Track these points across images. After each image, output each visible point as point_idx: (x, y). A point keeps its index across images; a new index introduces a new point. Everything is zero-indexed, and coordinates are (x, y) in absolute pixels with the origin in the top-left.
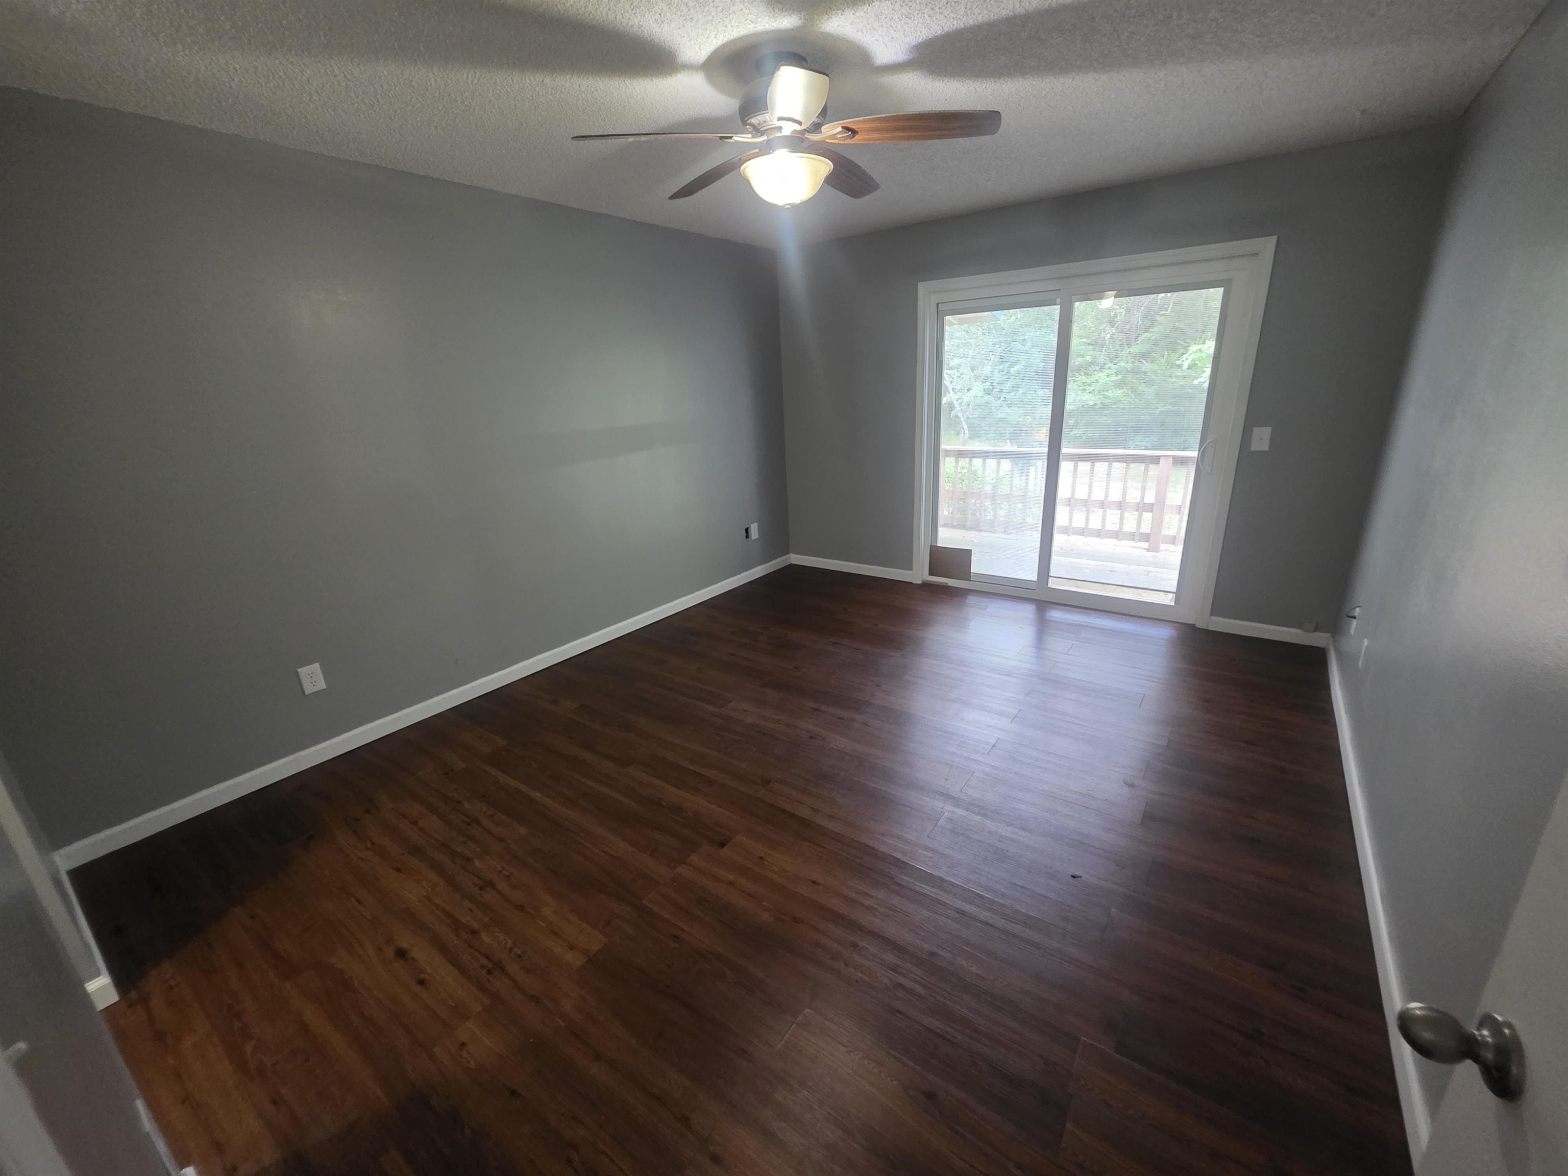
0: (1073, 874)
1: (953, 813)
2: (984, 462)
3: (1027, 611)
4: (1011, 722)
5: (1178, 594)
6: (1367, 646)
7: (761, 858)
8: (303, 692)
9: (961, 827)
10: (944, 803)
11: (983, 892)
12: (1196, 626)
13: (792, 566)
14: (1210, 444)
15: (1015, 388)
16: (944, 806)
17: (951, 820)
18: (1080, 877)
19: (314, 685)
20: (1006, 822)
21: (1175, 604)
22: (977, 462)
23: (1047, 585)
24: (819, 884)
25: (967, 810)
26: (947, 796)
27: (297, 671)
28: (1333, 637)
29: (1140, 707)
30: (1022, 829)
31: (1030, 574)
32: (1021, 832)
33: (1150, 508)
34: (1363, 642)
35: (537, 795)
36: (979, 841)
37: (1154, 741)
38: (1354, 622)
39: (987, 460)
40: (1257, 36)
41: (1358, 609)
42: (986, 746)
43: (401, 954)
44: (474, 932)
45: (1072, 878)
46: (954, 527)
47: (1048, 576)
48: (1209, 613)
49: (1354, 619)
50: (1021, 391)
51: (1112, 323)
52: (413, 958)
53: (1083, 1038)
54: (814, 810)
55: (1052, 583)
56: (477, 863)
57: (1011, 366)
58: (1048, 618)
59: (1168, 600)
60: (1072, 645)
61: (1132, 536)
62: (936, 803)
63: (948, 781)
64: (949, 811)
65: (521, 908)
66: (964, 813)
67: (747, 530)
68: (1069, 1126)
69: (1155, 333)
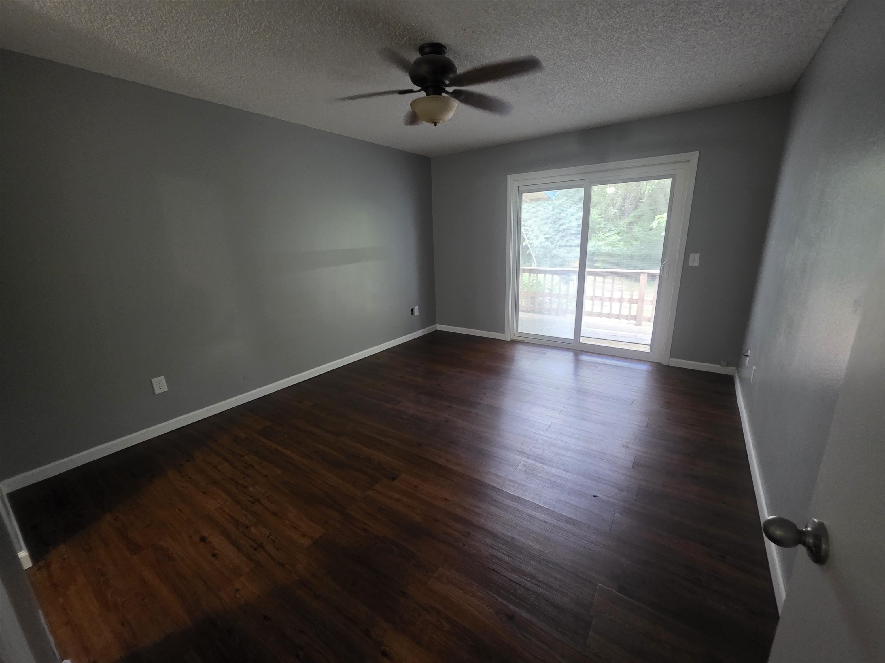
0: (593, 495)
1: (526, 462)
2: (545, 276)
3: (569, 356)
4: (559, 414)
5: (652, 346)
6: (755, 370)
7: (416, 486)
8: (154, 392)
9: (531, 469)
10: (521, 456)
11: (543, 505)
12: (662, 363)
13: (437, 331)
14: (667, 263)
15: (562, 238)
16: (521, 458)
17: (525, 465)
18: (598, 496)
19: (161, 389)
20: (556, 467)
21: (650, 351)
22: (541, 276)
23: (579, 341)
24: (449, 500)
25: (534, 460)
26: (523, 453)
27: (151, 380)
28: (737, 369)
29: (631, 406)
30: (565, 470)
31: (570, 335)
32: (564, 473)
33: (636, 302)
34: (753, 368)
35: (287, 452)
36: (540, 477)
37: (640, 424)
38: (748, 358)
39: (546, 275)
40: (684, 42)
41: (749, 351)
42: (545, 426)
43: (203, 539)
44: (247, 527)
45: (593, 497)
46: (529, 312)
47: (580, 336)
48: (669, 356)
49: (748, 357)
50: (565, 240)
51: (614, 206)
52: (210, 542)
53: (599, 584)
54: (447, 460)
55: (582, 340)
56: (251, 489)
57: (559, 227)
58: (580, 359)
59: (647, 349)
60: (594, 373)
61: (627, 317)
62: (517, 457)
63: (523, 445)
64: (524, 461)
65: (275, 514)
66: (533, 462)
67: (412, 310)
68: (591, 633)
69: (639, 212)
